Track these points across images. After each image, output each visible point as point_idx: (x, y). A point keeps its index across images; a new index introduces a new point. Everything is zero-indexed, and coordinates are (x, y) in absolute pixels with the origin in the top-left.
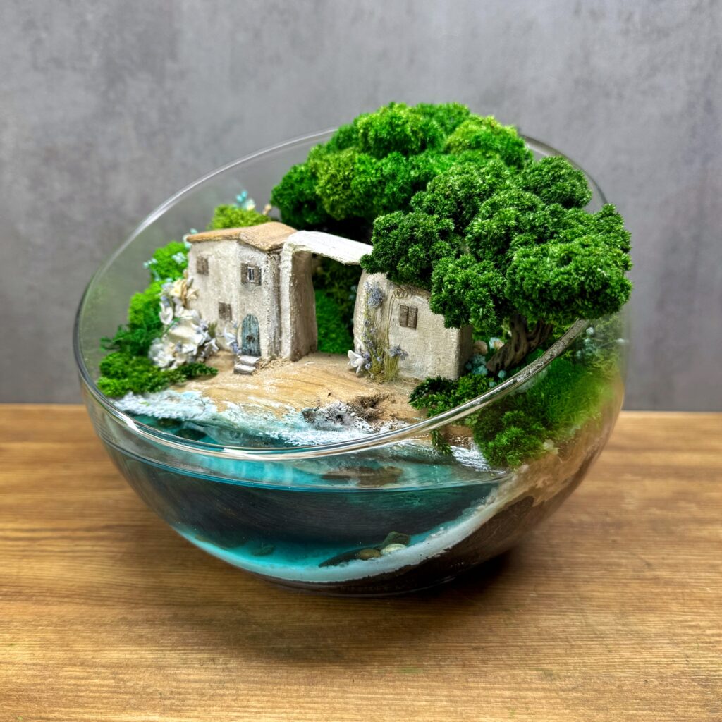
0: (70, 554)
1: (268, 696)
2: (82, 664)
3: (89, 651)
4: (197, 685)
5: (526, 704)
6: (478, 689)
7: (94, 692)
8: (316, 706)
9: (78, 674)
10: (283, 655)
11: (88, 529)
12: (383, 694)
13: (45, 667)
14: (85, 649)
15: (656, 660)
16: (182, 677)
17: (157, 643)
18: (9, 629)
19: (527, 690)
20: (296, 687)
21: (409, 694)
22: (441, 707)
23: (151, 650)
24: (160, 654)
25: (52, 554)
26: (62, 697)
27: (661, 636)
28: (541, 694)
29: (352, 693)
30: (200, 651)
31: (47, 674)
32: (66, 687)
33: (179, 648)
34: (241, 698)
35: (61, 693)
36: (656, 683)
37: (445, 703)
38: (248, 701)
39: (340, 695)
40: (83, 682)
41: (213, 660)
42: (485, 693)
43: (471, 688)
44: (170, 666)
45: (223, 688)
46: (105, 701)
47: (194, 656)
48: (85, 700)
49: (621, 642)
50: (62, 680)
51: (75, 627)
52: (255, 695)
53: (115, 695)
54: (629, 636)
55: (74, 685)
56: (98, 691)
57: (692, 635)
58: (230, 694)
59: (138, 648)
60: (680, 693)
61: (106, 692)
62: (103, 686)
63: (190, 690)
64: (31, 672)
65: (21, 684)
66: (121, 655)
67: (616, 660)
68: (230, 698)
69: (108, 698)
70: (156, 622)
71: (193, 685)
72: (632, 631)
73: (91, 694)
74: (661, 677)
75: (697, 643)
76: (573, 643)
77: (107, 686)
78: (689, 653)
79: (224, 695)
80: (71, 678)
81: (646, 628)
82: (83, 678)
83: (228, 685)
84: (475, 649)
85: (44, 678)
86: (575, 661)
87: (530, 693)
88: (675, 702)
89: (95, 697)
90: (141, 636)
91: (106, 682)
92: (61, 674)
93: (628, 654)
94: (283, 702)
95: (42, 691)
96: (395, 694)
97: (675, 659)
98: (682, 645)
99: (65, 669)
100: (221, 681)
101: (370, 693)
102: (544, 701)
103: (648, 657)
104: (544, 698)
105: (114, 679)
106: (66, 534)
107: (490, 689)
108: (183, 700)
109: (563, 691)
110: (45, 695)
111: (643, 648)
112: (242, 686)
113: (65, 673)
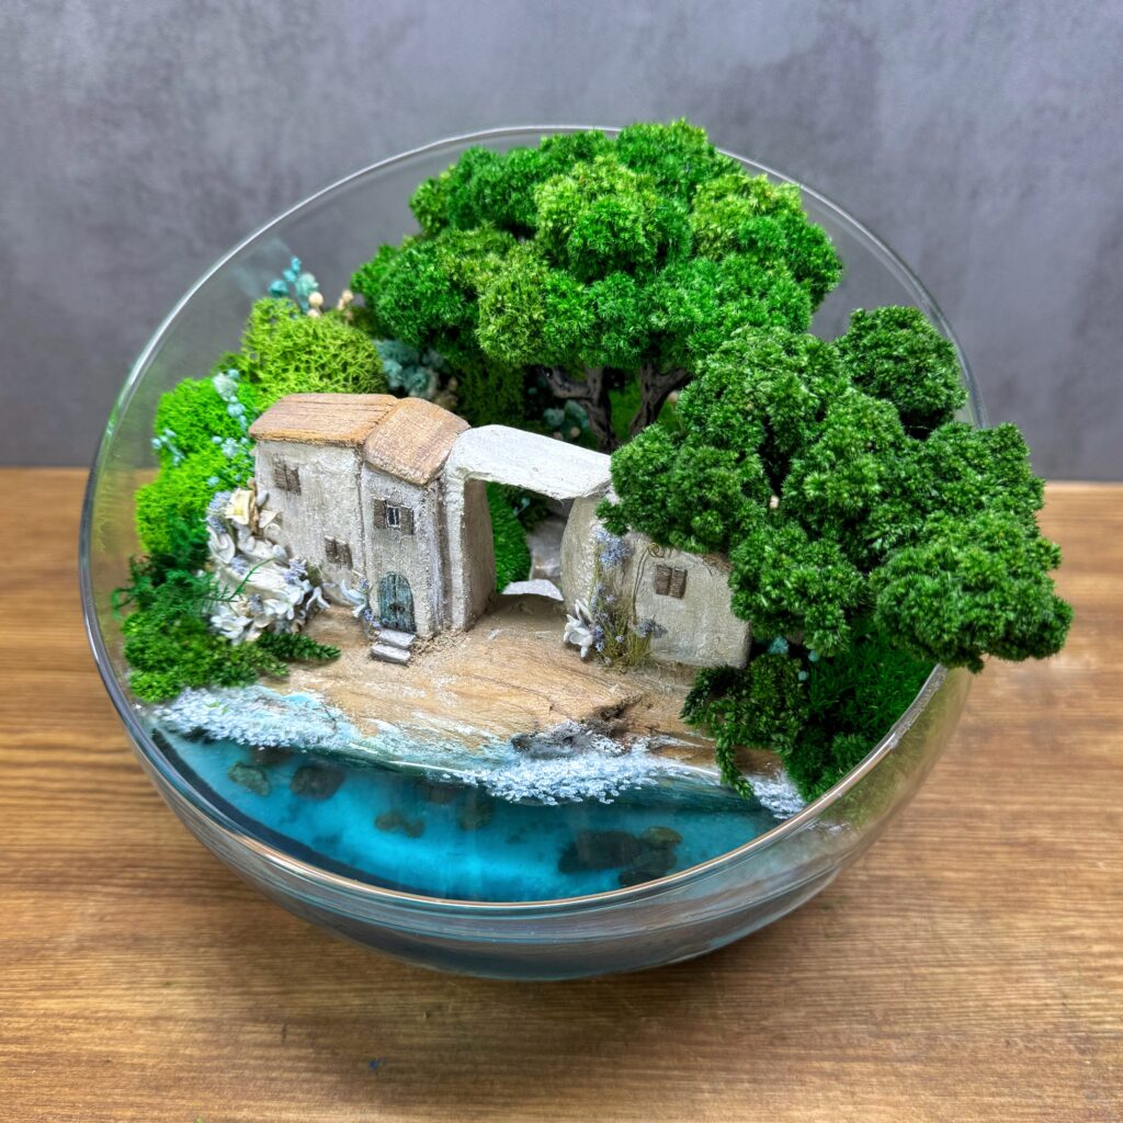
1: (517, 1074)
4: (423, 1056)
5: (851, 1085)
9: (264, 1037)
10: (531, 996)
13: (219, 1025)
15: (1023, 1002)
23: (356, 990)
24: (368, 998)
27: (1032, 958)
31: (223, 1036)
36: (1021, 1045)
45: (458, 1060)
49: (979, 969)
50: (244, 1050)
52: (501, 1073)
54: (991, 956)
55: (261, 1058)
57: (1074, 955)
58: (467, 1072)
59: (338, 987)
60: (1050, 1063)
63: (415, 1065)
64: (202, 1036)
65: (192, 1057)
66: (319, 1000)
67: (971, 1004)
68: (468, 1078)
71: (418, 1055)
72: (994, 947)
73: (286, 1072)
74: (1027, 1035)
75: (1079, 969)
76: (915, 971)
77: (306, 1059)
78: (1067, 989)
79: (459, 1073)
80: (258, 1046)
81: (1013, 941)
82: (273, 1045)
85: (221, 1046)
86: (917, 1005)
91: (304, 1052)
92: (242, 1038)
97: (1048, 1001)
98: (1060, 973)
100: (453, 1046)
102: (874, 1080)
103: (1013, 998)
104: (875, 1074)
105: (312, 1045)
109: (900, 1061)
111: (1007, 980)
112: (481, 1058)
113: (248, 1037)
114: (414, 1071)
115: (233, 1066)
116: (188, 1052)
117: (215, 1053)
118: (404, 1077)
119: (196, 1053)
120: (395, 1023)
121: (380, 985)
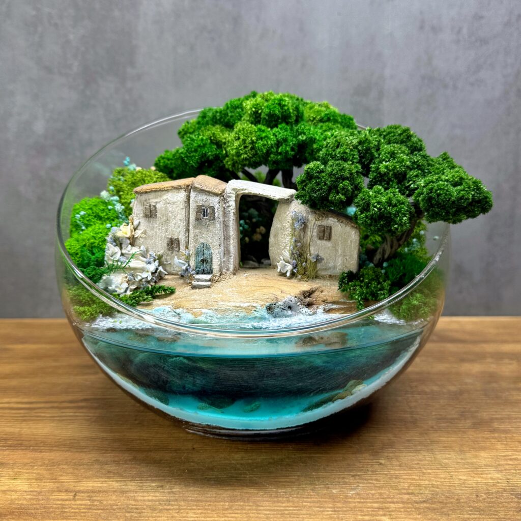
0: (58, 418)
1: (202, 510)
2: (66, 491)
3: (72, 482)
4: (150, 503)
5: (390, 512)
6: (354, 502)
7: (75, 509)
8: (236, 515)
9: (63, 497)
10: (213, 482)
11: (71, 402)
12: (285, 507)
13: (39, 493)
14: (69, 481)
15: (485, 481)
16: (139, 498)
17: (121, 476)
18: (13, 468)
19: (390, 503)
20: (222, 504)
21: (305, 507)
22: (328, 515)
23: (116, 481)
24: (123, 483)
25: (44, 418)
26: (52, 512)
27: (489, 466)
28: (401, 505)
29: (262, 506)
30: (153, 481)
31: (40, 497)
32: (54, 506)
33: (137, 479)
34: (182, 511)
35: (51, 510)
36: (485, 496)
37: (330, 512)
38: (187, 513)
39: (254, 508)
40: (67, 503)
41: (162, 486)
42: (360, 505)
43: (350, 502)
44: (130, 491)
45: (169, 505)
46: (82, 515)
47: (148, 484)
48: (69, 514)
49: (460, 470)
50: (52, 501)
51: (61, 467)
52: (192, 509)
53: (91, 511)
54: (466, 466)
55: (60, 504)
56: (78, 509)
57: (512, 465)
58: (173, 509)
59: (107, 480)
60: (502, 503)
61: (84, 509)
62: (81, 505)
63: (145, 507)
64: (29, 497)
65: (22, 504)
66: (95, 484)
67: (456, 482)
68: (174, 511)
69: (85, 513)
70: (121, 463)
71: (147, 503)
72: (468, 463)
73: (72, 510)
74: (488, 493)
75: (515, 470)
76: (425, 471)
77: (84, 505)
78: (509, 477)
79: (169, 509)
80: (58, 500)
81: (479, 461)
82: (67, 500)
83: (173, 503)
84: (353, 476)
85: (38, 500)
86: (426, 483)
87: (392, 505)
88: (498, 509)
89: (75, 513)
90: (109, 472)
91: (84, 502)
92: (51, 497)
93: (465, 478)
94: (212, 514)
95: (37, 509)
96: (294, 507)
97: (499, 481)
98: (505, 471)
99: (53, 494)
100: (167, 500)
101: (275, 507)
102: (402, 510)
103: (479, 480)
104: (403, 508)
105: (89, 500)
106: (56, 405)
107: (363, 503)
108: (140, 513)
109: (417, 503)
110: (39, 511)
111: (476, 474)
112: (183, 503)
113: (54, 497)
114: (144, 509)
115: (44, 507)
116: (20, 502)
117: (35, 503)
118: (138, 511)
119: (25, 502)
120: (136, 492)
121: (130, 479)
